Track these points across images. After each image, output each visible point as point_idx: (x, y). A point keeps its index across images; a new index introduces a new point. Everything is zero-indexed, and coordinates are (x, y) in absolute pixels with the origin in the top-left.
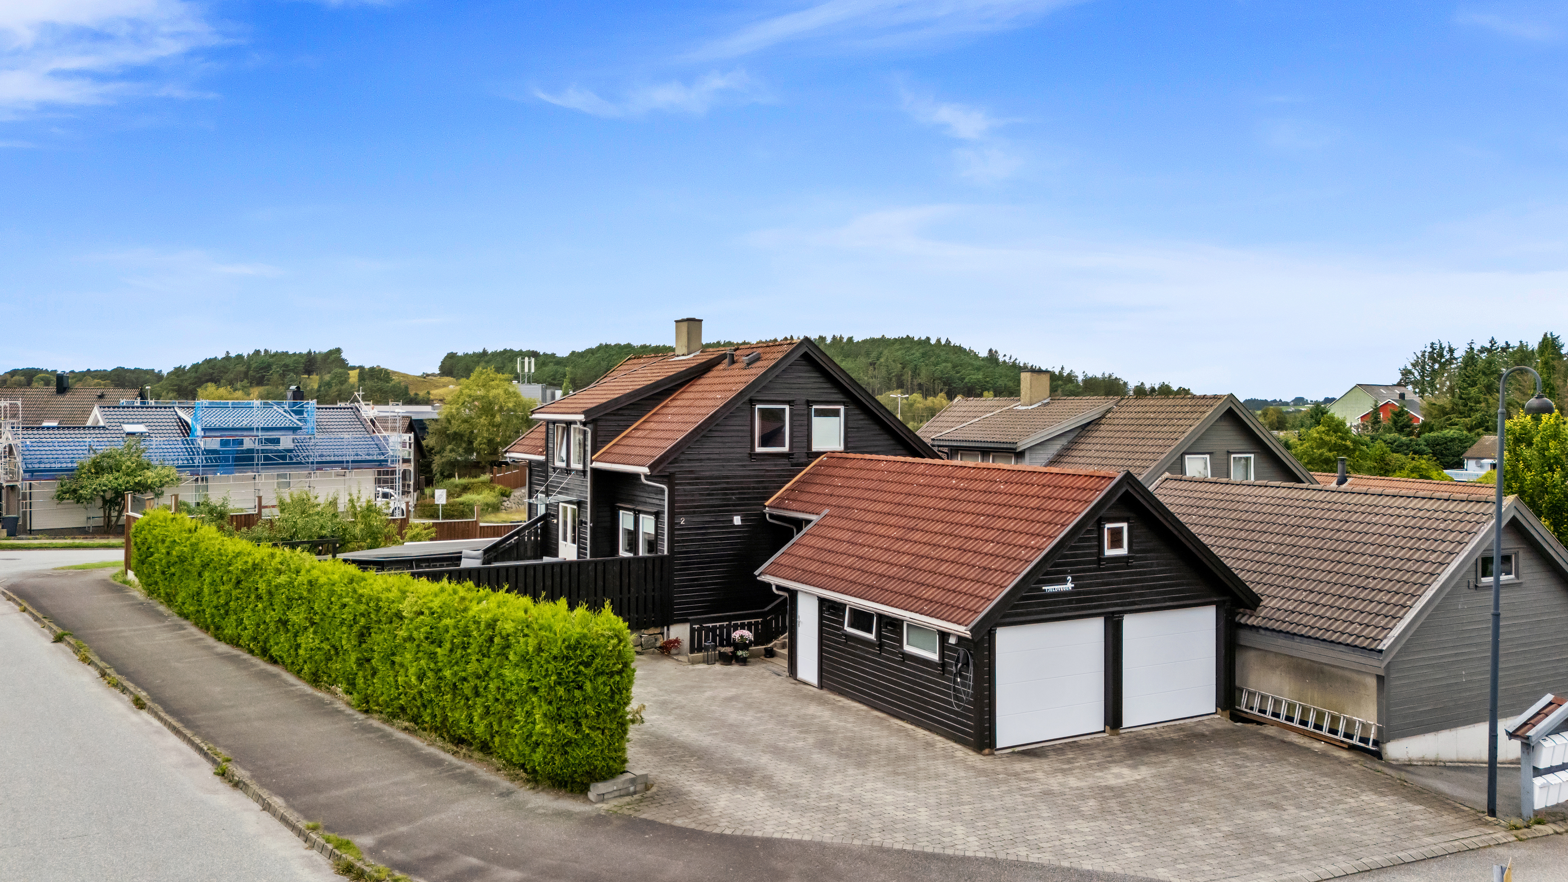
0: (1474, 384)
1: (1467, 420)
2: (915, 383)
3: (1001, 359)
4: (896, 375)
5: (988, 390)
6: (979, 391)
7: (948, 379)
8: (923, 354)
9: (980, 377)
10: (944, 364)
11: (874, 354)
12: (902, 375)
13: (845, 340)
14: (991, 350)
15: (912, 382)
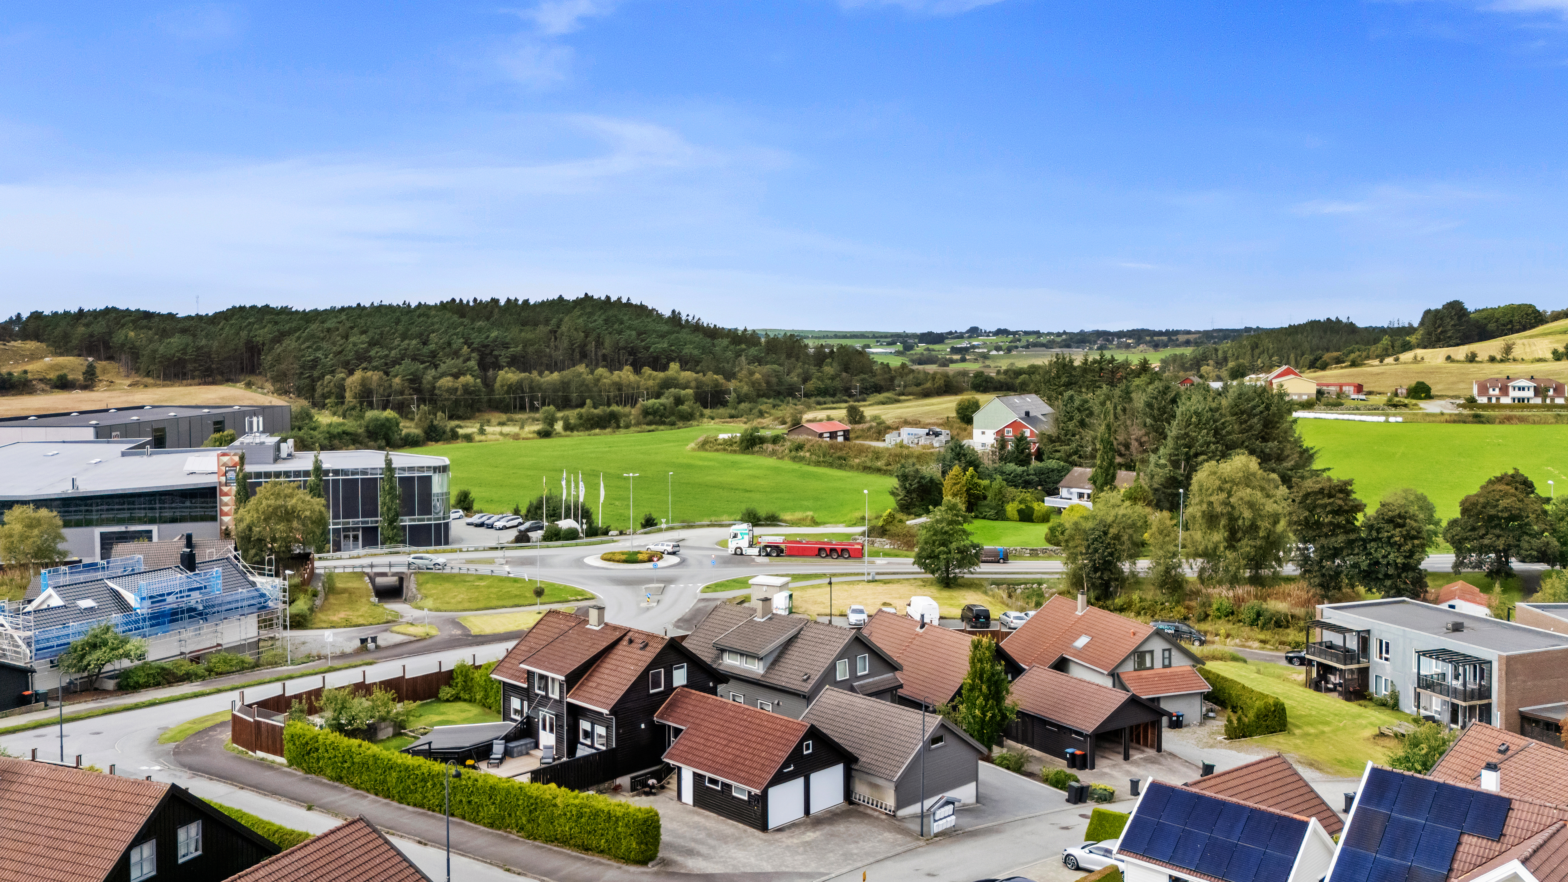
2: (600, 354)
3: (684, 318)
4: (579, 346)
5: (674, 360)
6: (664, 361)
11: (554, 321)
12: (585, 345)
13: (520, 302)
14: (674, 309)
15: (596, 354)
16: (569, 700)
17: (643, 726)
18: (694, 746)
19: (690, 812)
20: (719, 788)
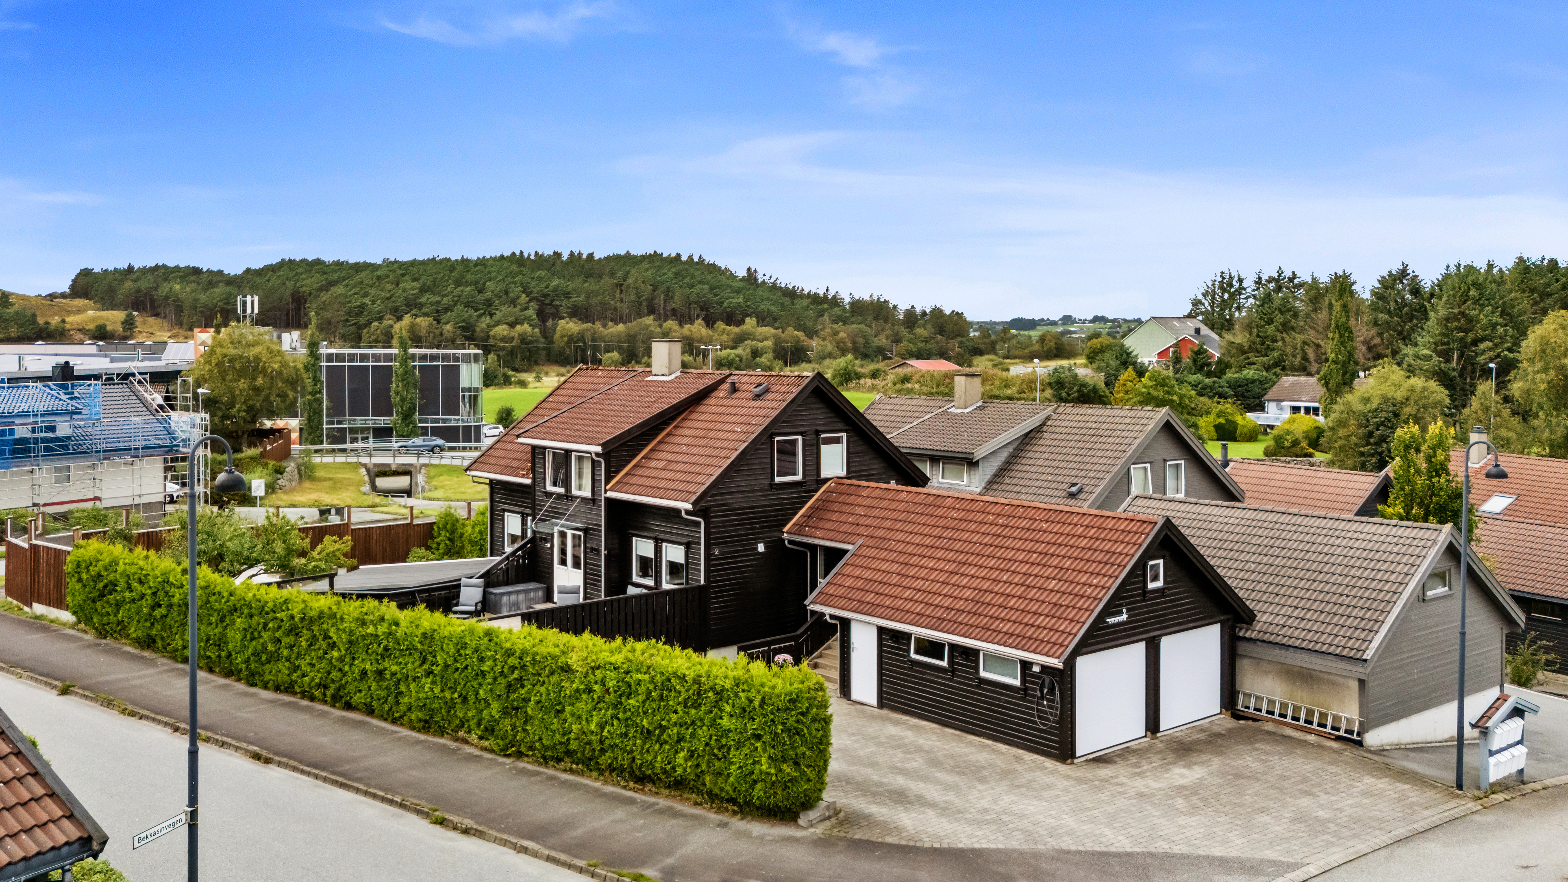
0: (1270, 322)
1: (1264, 359)
2: (669, 308)
3: (760, 279)
4: (647, 299)
5: (750, 316)
6: (739, 317)
7: (704, 302)
8: (675, 274)
9: (741, 300)
10: (700, 286)
11: (620, 274)
12: (653, 299)
13: (584, 257)
14: (749, 269)
15: (665, 306)
16: (610, 494)
17: (761, 548)
18: (878, 576)
19: (873, 717)
20: (944, 664)
